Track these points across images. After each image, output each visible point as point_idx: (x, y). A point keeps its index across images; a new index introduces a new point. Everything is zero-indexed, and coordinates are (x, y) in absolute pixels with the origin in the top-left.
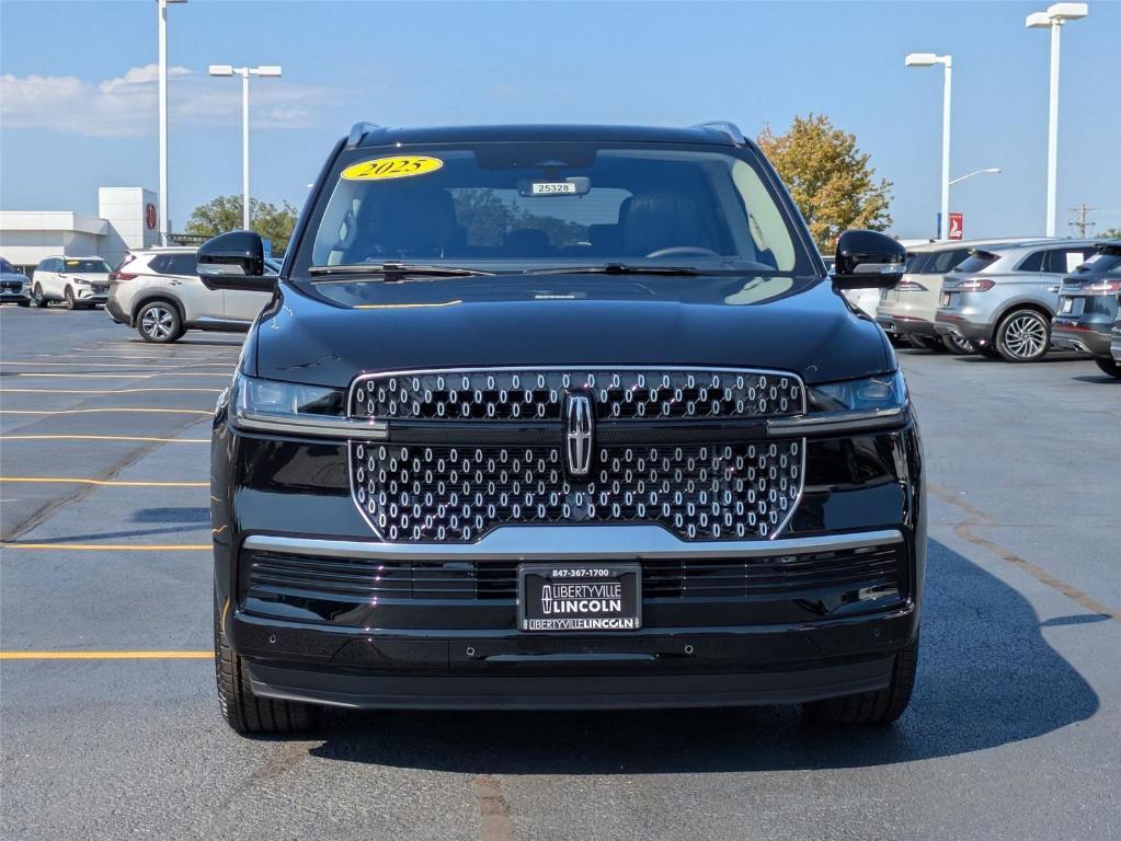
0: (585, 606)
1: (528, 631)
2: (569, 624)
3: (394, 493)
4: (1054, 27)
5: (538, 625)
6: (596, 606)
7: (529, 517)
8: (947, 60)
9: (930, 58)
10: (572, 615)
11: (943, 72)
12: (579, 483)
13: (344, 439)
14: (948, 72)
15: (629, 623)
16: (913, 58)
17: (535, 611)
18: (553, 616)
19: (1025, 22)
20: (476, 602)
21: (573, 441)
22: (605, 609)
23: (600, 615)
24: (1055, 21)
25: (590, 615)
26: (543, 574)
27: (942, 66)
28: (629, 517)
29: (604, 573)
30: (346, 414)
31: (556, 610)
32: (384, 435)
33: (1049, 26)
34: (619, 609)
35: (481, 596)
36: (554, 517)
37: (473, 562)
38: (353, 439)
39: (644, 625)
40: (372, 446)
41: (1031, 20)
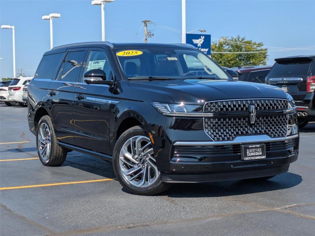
0: (255, 154)
1: (245, 160)
2: (253, 158)
3: (214, 129)
4: (51, 20)
5: (247, 159)
6: (257, 154)
7: (242, 134)
8: (13, 27)
9: (9, 26)
10: (253, 156)
11: (12, 30)
12: (251, 125)
13: (202, 117)
14: (13, 31)
15: (264, 157)
16: (3, 26)
17: (246, 156)
18: (249, 156)
19: (42, 18)
20: (233, 154)
21: (252, 116)
22: (259, 154)
23: (258, 156)
24: (51, 18)
25: (256, 156)
26: (248, 147)
27: (12, 29)
28: (261, 133)
29: (258, 146)
30: (203, 111)
31: (250, 155)
32: (212, 116)
33: (49, 19)
34: (261, 154)
35: (234, 153)
36: (247, 134)
37: (232, 145)
38: (204, 117)
39: (267, 157)
40: (209, 118)
41: (44, 17)
